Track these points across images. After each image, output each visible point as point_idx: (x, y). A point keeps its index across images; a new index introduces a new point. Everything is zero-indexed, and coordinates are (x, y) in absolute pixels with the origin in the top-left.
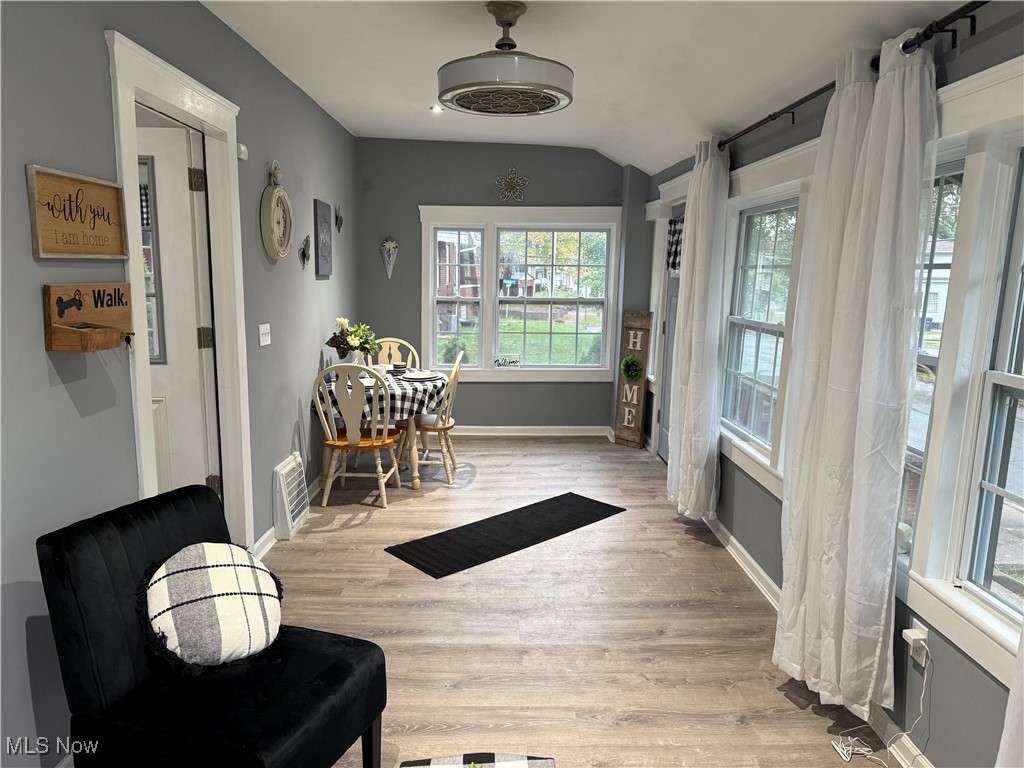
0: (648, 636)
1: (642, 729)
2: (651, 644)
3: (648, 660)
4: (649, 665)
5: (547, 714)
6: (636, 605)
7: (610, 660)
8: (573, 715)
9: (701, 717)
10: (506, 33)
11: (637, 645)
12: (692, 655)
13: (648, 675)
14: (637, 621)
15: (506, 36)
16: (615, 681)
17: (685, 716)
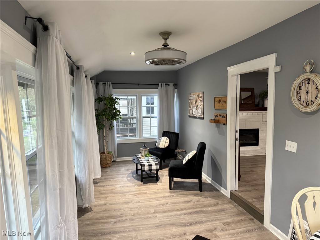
0: (119, 221)
1: (126, 201)
2: (120, 219)
3: (122, 214)
4: (122, 213)
5: (146, 201)
6: (121, 232)
7: (132, 213)
8: (140, 202)
9: (114, 204)
10: (166, 42)
11: (124, 218)
12: (109, 217)
13: (123, 211)
14: (122, 226)
15: (166, 43)
16: (131, 209)
17: (117, 204)
